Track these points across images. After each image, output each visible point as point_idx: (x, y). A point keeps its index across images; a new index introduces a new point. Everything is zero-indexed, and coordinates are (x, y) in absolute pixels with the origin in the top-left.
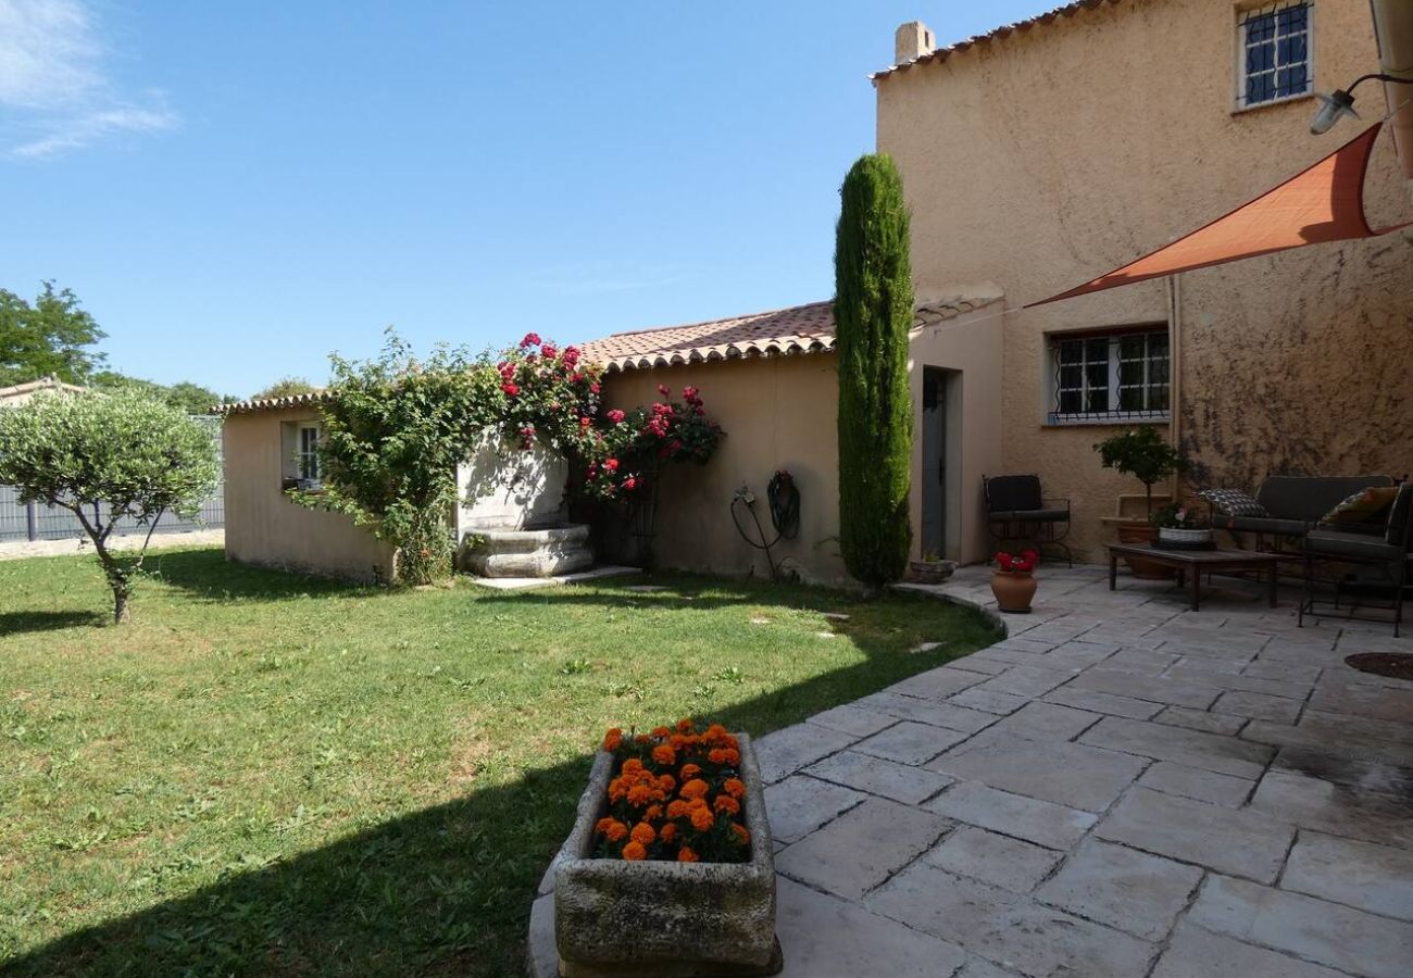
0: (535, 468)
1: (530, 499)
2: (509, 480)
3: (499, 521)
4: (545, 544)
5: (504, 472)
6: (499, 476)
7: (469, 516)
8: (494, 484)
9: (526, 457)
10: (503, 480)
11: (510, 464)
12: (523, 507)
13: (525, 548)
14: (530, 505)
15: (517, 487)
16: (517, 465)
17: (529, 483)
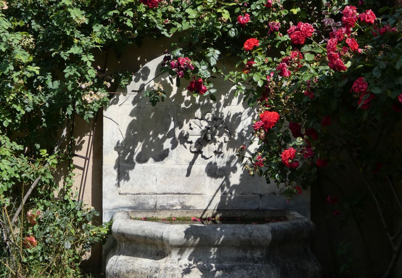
0: (246, 122)
1: (235, 169)
2: (194, 139)
3: (175, 201)
4: (181, 248)
5: (186, 127)
6: (178, 132)
7: (122, 189)
8: (167, 144)
9: (228, 102)
10: (184, 139)
11: (198, 113)
12: (220, 181)
13: (154, 249)
14: (235, 179)
15: (209, 150)
16: (209, 116)
17: (231, 144)
